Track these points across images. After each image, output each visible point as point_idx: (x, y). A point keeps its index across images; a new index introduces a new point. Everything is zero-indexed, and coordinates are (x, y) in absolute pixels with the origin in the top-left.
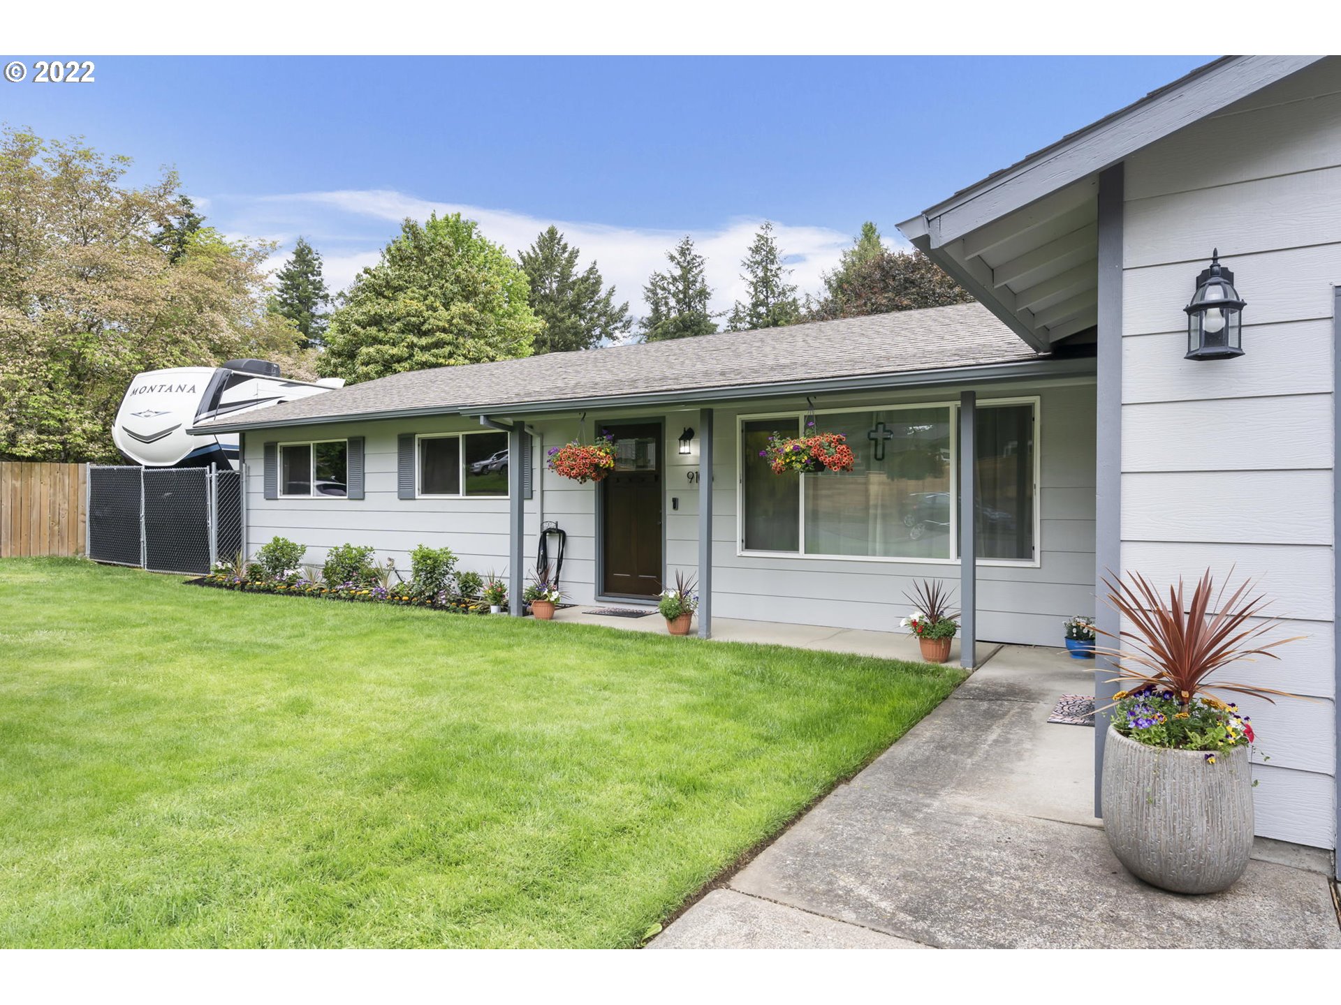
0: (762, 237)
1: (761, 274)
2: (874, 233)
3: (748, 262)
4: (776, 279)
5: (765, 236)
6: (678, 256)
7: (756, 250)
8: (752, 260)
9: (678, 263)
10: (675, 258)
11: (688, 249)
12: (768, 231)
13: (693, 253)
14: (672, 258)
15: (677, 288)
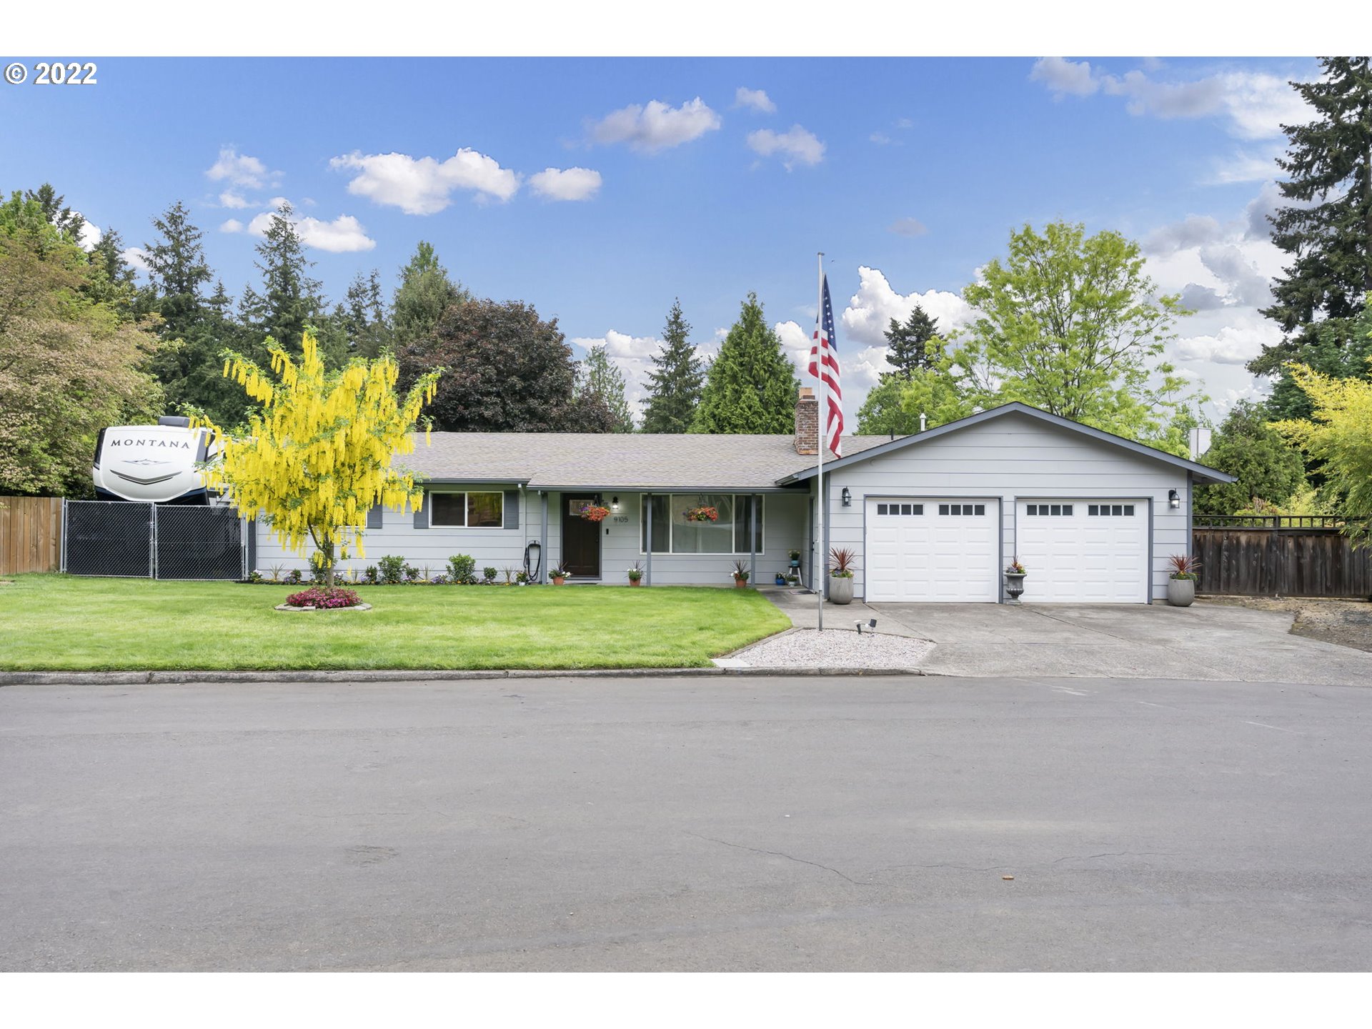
0: (280, 221)
1: (279, 262)
2: (430, 254)
3: (262, 247)
4: (297, 271)
5: (284, 220)
6: (167, 224)
7: (273, 234)
8: (268, 245)
9: (168, 233)
10: (163, 225)
11: (180, 217)
12: (287, 215)
13: (186, 223)
14: (160, 225)
15: (166, 261)
